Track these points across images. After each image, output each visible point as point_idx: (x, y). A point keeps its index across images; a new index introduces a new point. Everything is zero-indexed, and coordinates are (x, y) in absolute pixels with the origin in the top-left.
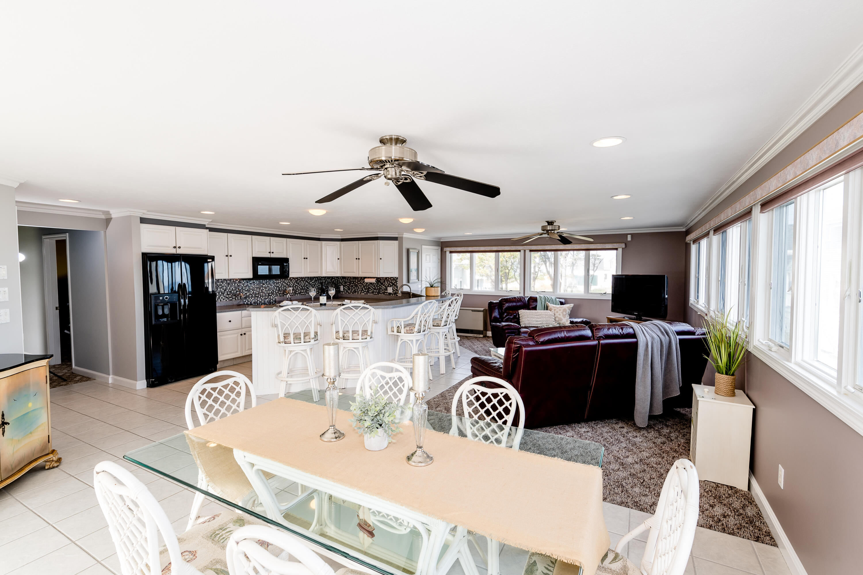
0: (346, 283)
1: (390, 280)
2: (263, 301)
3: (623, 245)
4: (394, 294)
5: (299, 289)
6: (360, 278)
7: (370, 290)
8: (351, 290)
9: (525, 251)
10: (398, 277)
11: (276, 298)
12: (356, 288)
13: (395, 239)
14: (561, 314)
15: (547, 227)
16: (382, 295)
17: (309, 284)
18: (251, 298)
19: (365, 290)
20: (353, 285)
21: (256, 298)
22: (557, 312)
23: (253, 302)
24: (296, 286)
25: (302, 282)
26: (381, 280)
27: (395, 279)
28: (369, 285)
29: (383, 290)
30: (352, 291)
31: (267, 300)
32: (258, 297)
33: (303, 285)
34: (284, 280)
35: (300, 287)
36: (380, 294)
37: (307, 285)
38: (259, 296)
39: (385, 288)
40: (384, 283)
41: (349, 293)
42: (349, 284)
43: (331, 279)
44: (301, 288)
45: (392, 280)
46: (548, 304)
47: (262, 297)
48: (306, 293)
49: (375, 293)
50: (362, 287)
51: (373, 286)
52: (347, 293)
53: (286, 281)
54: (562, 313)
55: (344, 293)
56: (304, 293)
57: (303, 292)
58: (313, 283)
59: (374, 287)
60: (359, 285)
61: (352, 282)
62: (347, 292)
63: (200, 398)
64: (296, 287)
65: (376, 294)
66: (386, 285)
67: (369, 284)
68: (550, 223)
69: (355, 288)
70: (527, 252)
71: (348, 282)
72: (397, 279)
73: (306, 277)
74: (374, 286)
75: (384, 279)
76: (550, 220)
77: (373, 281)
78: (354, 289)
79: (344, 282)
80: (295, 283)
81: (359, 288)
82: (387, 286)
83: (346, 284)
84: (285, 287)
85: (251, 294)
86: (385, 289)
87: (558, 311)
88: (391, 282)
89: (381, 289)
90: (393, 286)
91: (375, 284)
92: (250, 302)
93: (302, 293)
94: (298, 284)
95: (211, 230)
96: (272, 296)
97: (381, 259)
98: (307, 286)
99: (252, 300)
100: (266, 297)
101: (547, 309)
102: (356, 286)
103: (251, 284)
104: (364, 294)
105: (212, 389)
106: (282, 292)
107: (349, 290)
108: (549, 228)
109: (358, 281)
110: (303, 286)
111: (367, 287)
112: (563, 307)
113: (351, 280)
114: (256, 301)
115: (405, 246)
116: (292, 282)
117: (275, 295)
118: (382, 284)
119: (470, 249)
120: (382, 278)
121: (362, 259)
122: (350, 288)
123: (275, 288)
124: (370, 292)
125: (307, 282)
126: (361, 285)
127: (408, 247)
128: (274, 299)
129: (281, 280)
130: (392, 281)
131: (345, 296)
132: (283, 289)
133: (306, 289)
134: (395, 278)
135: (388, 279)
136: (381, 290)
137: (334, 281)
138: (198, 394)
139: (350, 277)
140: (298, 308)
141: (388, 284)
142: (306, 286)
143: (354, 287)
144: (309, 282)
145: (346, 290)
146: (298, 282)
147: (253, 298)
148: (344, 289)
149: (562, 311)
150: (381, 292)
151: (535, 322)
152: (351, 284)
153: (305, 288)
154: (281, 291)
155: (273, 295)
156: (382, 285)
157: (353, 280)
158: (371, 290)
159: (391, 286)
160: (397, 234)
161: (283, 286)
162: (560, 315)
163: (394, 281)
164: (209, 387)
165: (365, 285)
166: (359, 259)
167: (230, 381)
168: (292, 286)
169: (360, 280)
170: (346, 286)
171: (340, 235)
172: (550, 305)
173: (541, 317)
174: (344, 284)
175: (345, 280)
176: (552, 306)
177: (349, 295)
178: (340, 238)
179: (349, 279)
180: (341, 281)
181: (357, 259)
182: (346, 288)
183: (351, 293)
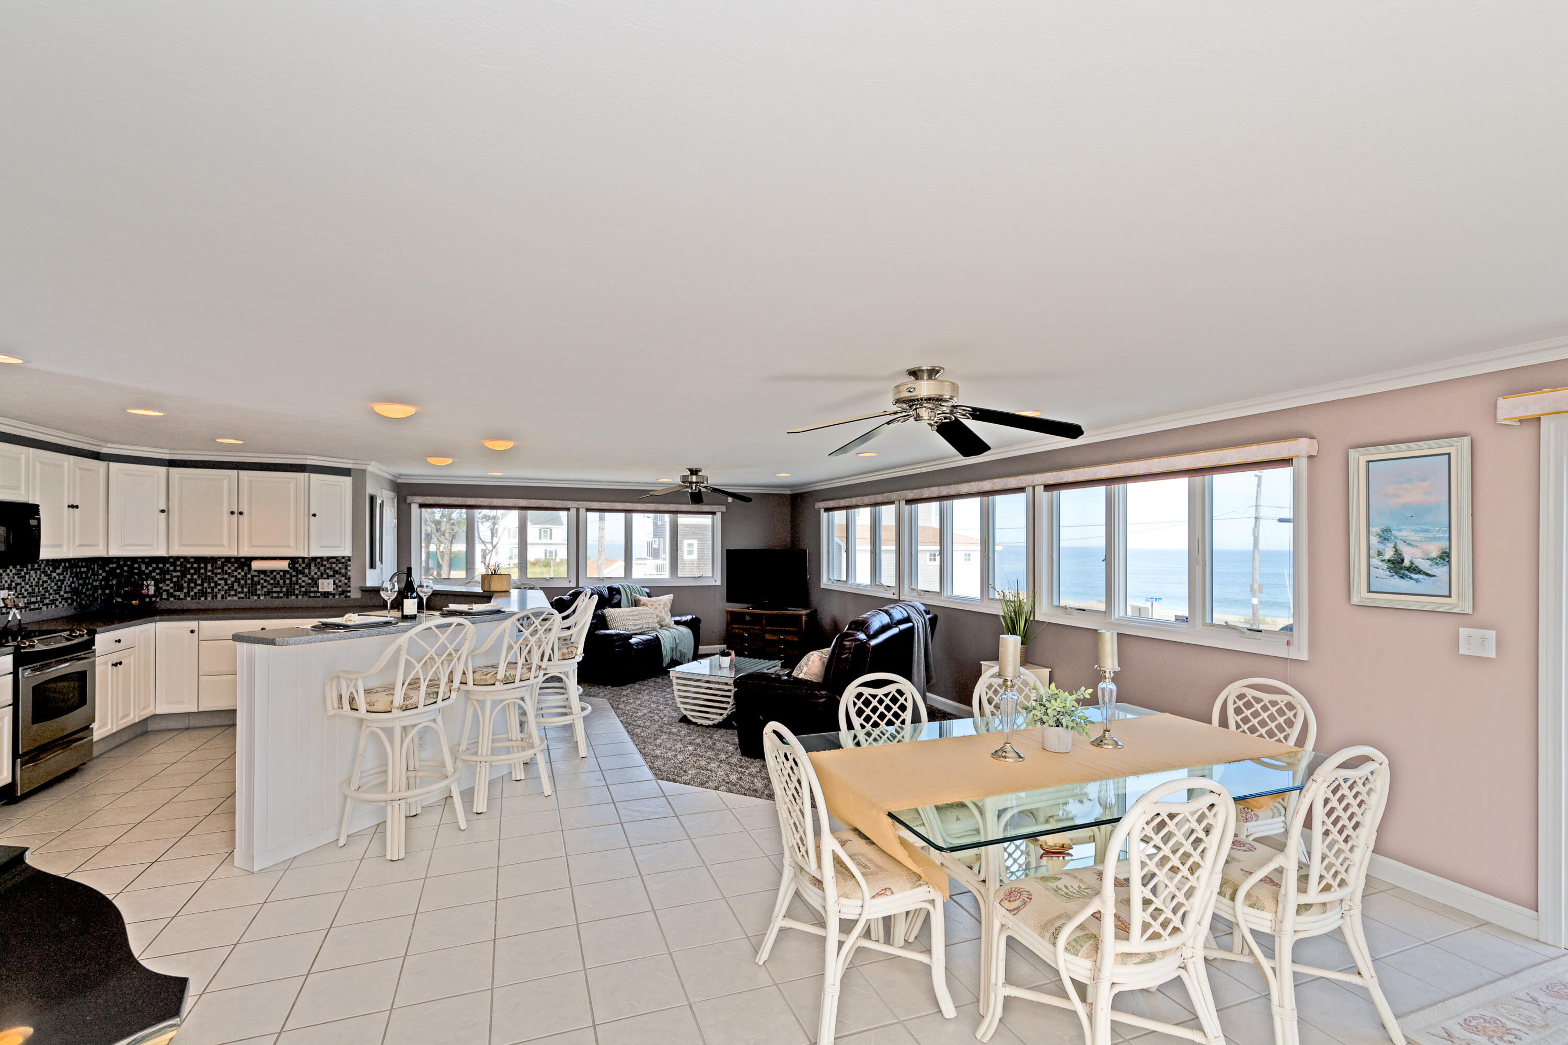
0: (164, 572)
1: (325, 563)
3: (724, 509)
4: (340, 594)
5: (25, 594)
6: (223, 560)
7: (259, 587)
8: (185, 590)
9: (578, 510)
10: (350, 555)
12: (206, 585)
13: (345, 472)
14: (663, 611)
15: (688, 478)
16: (300, 597)
17: (50, 578)
19: (242, 587)
20: (195, 577)
22: (656, 608)
24: (17, 584)
25: (32, 572)
26: (298, 563)
27: (343, 560)
28: (256, 576)
29: (303, 587)
30: (192, 593)
33: (34, 583)
35: (27, 587)
36: (293, 597)
37: (46, 582)
39: (310, 581)
40: (307, 571)
41: (179, 599)
42: (178, 577)
44: (30, 590)
45: (334, 563)
46: (636, 596)
48: (41, 605)
49: (275, 595)
50: (229, 582)
51: (268, 579)
52: (172, 599)
54: (663, 608)
55: (157, 600)
56: (37, 605)
57: (34, 603)
58: (59, 574)
59: (272, 581)
60: (219, 576)
61: (192, 571)
62: (170, 595)
64: (19, 587)
65: (278, 597)
66: (313, 573)
67: (256, 573)
68: (694, 472)
69: (202, 585)
70: (582, 511)
71: (175, 571)
72: (349, 560)
74: (274, 578)
75: (307, 560)
76: (694, 467)
77: (284, 565)
78: (199, 588)
79: (157, 571)
80: (16, 577)
81: (217, 584)
82: (316, 576)
83: (168, 577)
86: (309, 584)
87: (658, 606)
88: (328, 568)
89: (297, 583)
90: (337, 576)
91: (275, 573)
93: (32, 606)
94: (23, 578)
97: (314, 515)
101: (636, 606)
102: (208, 579)
104: (236, 598)
107: (180, 589)
108: (694, 479)
109: (216, 568)
110: (36, 586)
111: (249, 582)
112: (662, 600)
113: (189, 566)
115: (370, 489)
116: (8, 575)
118: (302, 572)
119: (470, 501)
120: (300, 560)
121: (250, 513)
122: (185, 585)
124: (259, 592)
125: (44, 572)
126: (226, 576)
127: (373, 493)
130: (334, 566)
131: (164, 606)
133: (43, 592)
134: (343, 558)
135: (319, 560)
136: (297, 587)
137: (115, 569)
139: (185, 558)
141: (319, 573)
143: (199, 582)
144: (49, 572)
145: (168, 591)
146: (23, 574)
148: (158, 589)
149: (662, 606)
150: (297, 592)
151: (632, 627)
152: (189, 576)
153: (39, 592)
156: (300, 576)
157: (196, 565)
158: (263, 587)
159: (331, 576)
160: (353, 462)
162: (660, 612)
163: (340, 565)
165: (239, 576)
166: (241, 513)
168: (6, 585)
169: (223, 565)
170: (168, 582)
171: (167, 451)
172: (641, 598)
173: (637, 617)
174: (158, 577)
175: (164, 566)
176: (644, 599)
177: (178, 605)
178: (167, 457)
179: (178, 563)
180: (147, 568)
181: (232, 513)
182: (168, 585)
183: (189, 599)
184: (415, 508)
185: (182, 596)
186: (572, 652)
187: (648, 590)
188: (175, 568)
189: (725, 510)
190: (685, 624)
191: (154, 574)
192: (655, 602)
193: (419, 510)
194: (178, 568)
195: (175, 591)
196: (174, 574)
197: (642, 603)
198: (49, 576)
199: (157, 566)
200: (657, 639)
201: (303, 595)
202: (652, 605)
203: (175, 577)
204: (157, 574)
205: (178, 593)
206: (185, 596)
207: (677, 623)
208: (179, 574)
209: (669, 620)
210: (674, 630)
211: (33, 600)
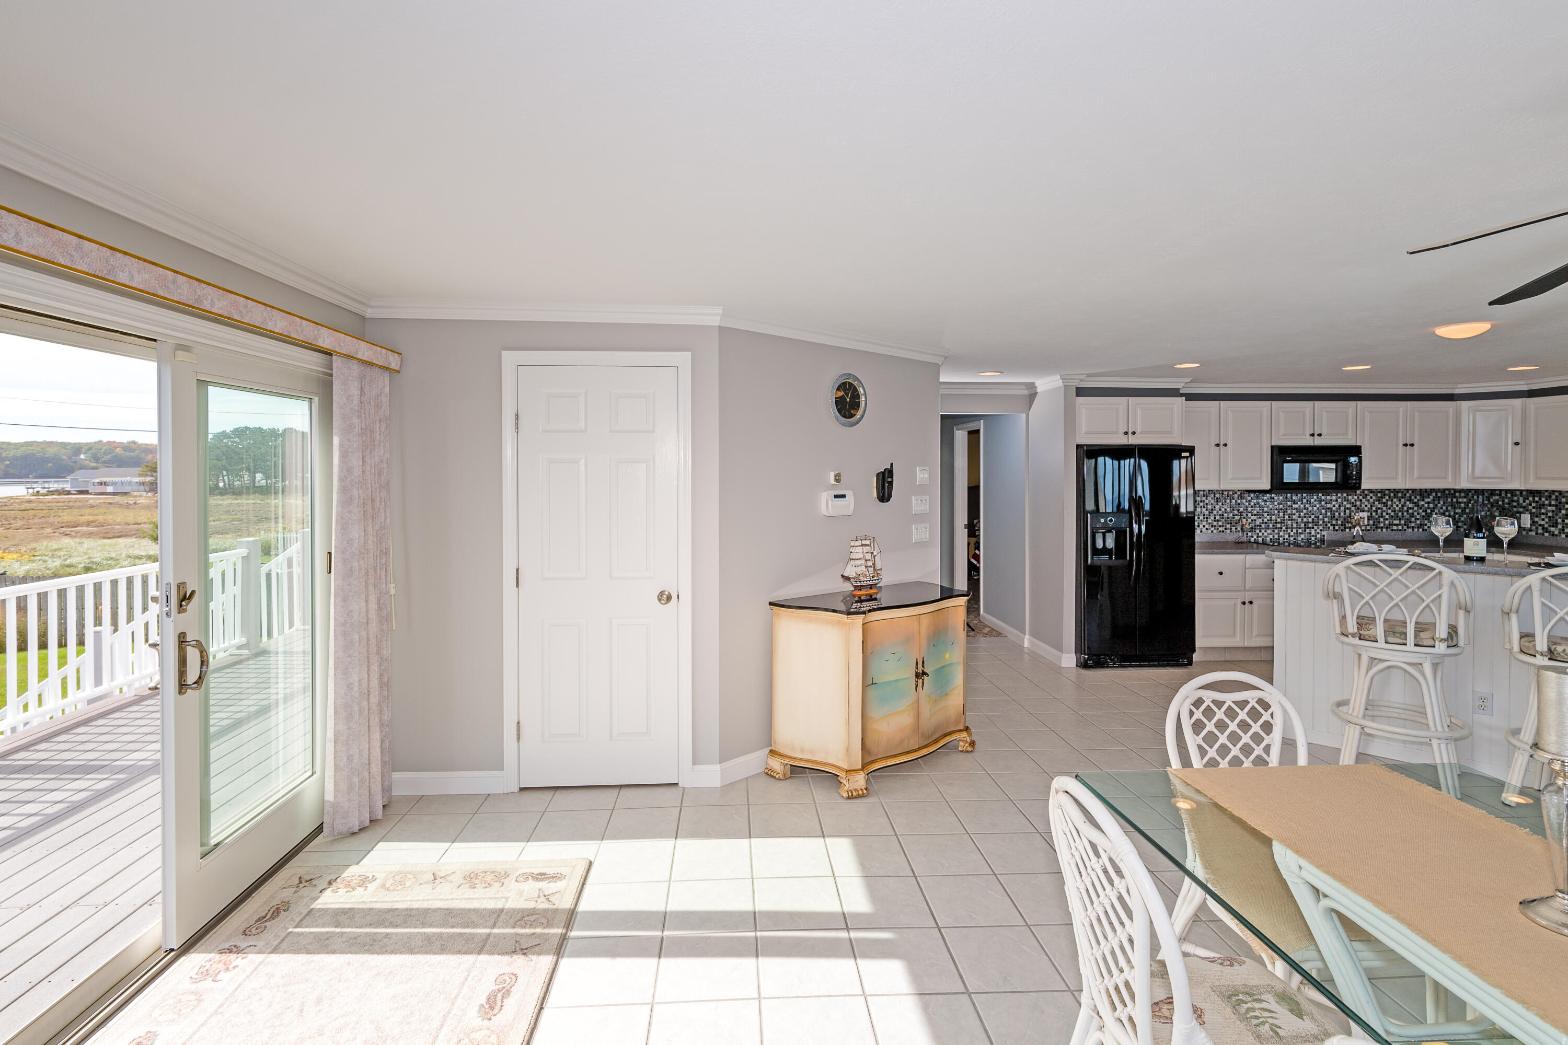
0: (1540, 506)
2: (1292, 539)
5: (1387, 517)
8: (1560, 527)
11: (1323, 533)
18: (1266, 531)
21: (1276, 531)
23: (1268, 539)
24: (1378, 508)
25: (1395, 500)
31: (1302, 536)
32: (1281, 528)
33: (1397, 509)
34: (1345, 495)
35: (1390, 511)
38: (1284, 528)
42: (1553, 511)
43: (1486, 494)
44: (1392, 514)
47: (1289, 531)
48: (1405, 527)
52: (1546, 534)
53: (1350, 497)
55: (1533, 533)
56: (1400, 527)
58: (1428, 503)
62: (1545, 530)
63: (1191, 713)
64: (1379, 511)
71: (1550, 505)
73: (1408, 490)
79: (1533, 505)
80: (1377, 503)
83: (1543, 511)
84: (1348, 511)
85: (1266, 523)
92: (1263, 539)
94: (1385, 504)
95: (1190, 397)
96: (1313, 528)
98: (1410, 511)
99: (1266, 534)
100: (1300, 531)
103: (1266, 501)
105: (1214, 702)
106: (1339, 522)
107: (1555, 525)
114: (1276, 537)
116: (1368, 500)
117: (1321, 528)
122: (1560, 521)
123: (1323, 511)
125: (1410, 500)
128: (1318, 536)
129: (1339, 495)
131: (1539, 541)
132: (1342, 514)
137: (1498, 501)
138: (1187, 705)
139: (1555, 492)
140: (1396, 564)
142: (1408, 511)
144: (1416, 500)
145: (1542, 525)
146: (1385, 500)
147: (1269, 531)
148: (1533, 523)
153: (1403, 516)
154: (1337, 520)
155: (1316, 527)
161: (1342, 508)
164: (1209, 696)
167: (1251, 696)
168: (1366, 509)
170: (1543, 517)
171: (1523, 382)
174: (1534, 510)
175: (1540, 499)
177: (1551, 541)
178: (1525, 388)
179: (1553, 497)
180: (1524, 502)
182: (1543, 520)
183: (1563, 536)
185: (1557, 532)
188: (1550, 502)
191: (1530, 507)
194: (1553, 503)
195: (1550, 526)
196: (1549, 508)
198: (1416, 504)
199: (1534, 499)
203: (1550, 511)
204: (1534, 508)
205: (1552, 529)
206: (1560, 533)
208: (1554, 508)
211: (1395, 522)
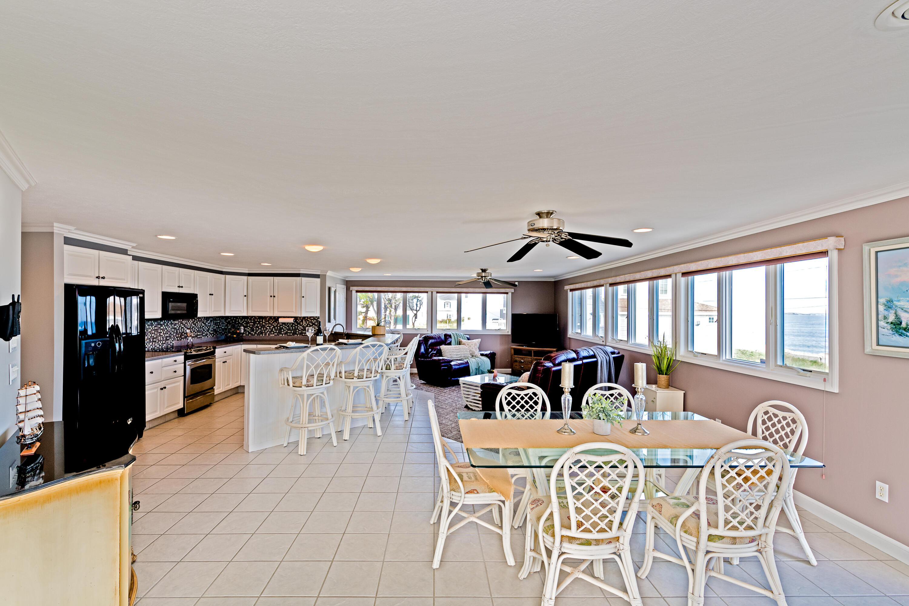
0: (247, 323)
1: (309, 319)
2: (160, 347)
5: (196, 331)
6: (269, 318)
7: (282, 330)
8: (255, 331)
9: (432, 292)
10: (319, 316)
11: (173, 342)
12: (262, 329)
13: (317, 276)
14: (474, 348)
15: (480, 274)
16: (299, 335)
17: (205, 325)
18: (149, 344)
19: (276, 331)
20: (259, 325)
21: (154, 343)
22: (470, 346)
23: (150, 349)
24: (193, 327)
25: (198, 322)
26: (298, 319)
27: (316, 318)
28: (281, 325)
29: (300, 330)
30: (257, 333)
31: (165, 345)
32: (156, 341)
33: (199, 327)
34: (181, 320)
35: (197, 328)
36: (296, 335)
37: (204, 326)
38: (157, 341)
39: (303, 328)
40: (301, 323)
41: (253, 335)
42: (252, 325)
43: (225, 319)
44: (198, 330)
45: (312, 319)
46: (460, 339)
47: (159, 342)
48: (202, 336)
49: (289, 334)
50: (271, 328)
51: (286, 327)
52: (250, 335)
53: (183, 322)
54: (474, 347)
55: (245, 335)
57: (199, 335)
58: (209, 323)
59: (288, 328)
60: (267, 325)
61: (257, 323)
62: (249, 333)
64: (193, 328)
65: (290, 335)
66: (304, 324)
67: (281, 324)
68: (484, 271)
69: (261, 329)
70: (434, 293)
71: (251, 322)
72: (319, 318)
73: (202, 317)
74: (288, 326)
75: (301, 318)
76: (483, 268)
77: (291, 320)
78: (260, 330)
79: (245, 322)
80: (193, 324)
81: (267, 329)
82: (305, 326)
83: (248, 325)
84: (182, 329)
85: (149, 339)
86: (302, 329)
87: (471, 345)
88: (310, 322)
89: (297, 329)
90: (314, 326)
91: (289, 324)
93: (198, 337)
94: (195, 324)
95: (135, 258)
96: (169, 340)
97: (303, 297)
98: (203, 328)
99: (149, 346)
100: (164, 342)
101: (460, 345)
102: (263, 327)
103: (149, 325)
104: (274, 335)
106: (179, 336)
107: (253, 331)
108: (484, 274)
109: (266, 321)
110: (200, 328)
111: (279, 328)
112: (474, 342)
113: (256, 320)
114: (154, 347)
115: (328, 284)
116: (190, 323)
117: (172, 339)
118: (299, 324)
119: (379, 289)
120: (299, 318)
121: (278, 296)
122: (255, 329)
123: (173, 330)
124: (282, 333)
125: (203, 322)
126: (270, 325)
127: (330, 286)
128: (171, 344)
129: (179, 320)
130: (312, 321)
131: (247, 338)
132: (180, 331)
133: (203, 331)
134: (316, 317)
135: (306, 318)
136: (297, 330)
137: (230, 321)
139: (255, 317)
141: (306, 324)
142: (202, 328)
143: (260, 328)
144: (205, 322)
145: (248, 331)
146: (195, 323)
147: (151, 344)
148: (245, 330)
149: (474, 345)
150: (297, 333)
151: (455, 356)
152: (256, 325)
153: (201, 330)
154: (178, 334)
155: (170, 339)
156: (299, 325)
157: (259, 320)
158: (284, 330)
159: (311, 326)
160: (320, 271)
161: (180, 328)
162: (472, 348)
163: (315, 321)
165: (275, 325)
166: (274, 296)
168: (189, 327)
169: (269, 320)
170: (248, 327)
171: (247, 269)
172: (463, 340)
173: (458, 351)
174: (245, 325)
175: (247, 320)
176: (464, 341)
177: (253, 338)
178: (247, 272)
179: (252, 319)
180: (241, 321)
181: (271, 296)
182: (249, 329)
183: (256, 335)
184: (354, 293)
185: (253, 334)
186: (401, 366)
187: (468, 336)
188: (251, 321)
189: (513, 291)
190: (486, 355)
191: (243, 324)
192: (470, 343)
193: (356, 293)
194: (252, 321)
195: (251, 331)
196: (251, 324)
197: (463, 343)
198: (205, 324)
199: (245, 320)
200: (467, 363)
201: (300, 334)
202: (468, 345)
203: (251, 325)
204: (245, 324)
205: (252, 332)
206: (255, 334)
207: (482, 355)
208: (252, 324)
209: (478, 353)
210: (479, 359)
211: (199, 334)
